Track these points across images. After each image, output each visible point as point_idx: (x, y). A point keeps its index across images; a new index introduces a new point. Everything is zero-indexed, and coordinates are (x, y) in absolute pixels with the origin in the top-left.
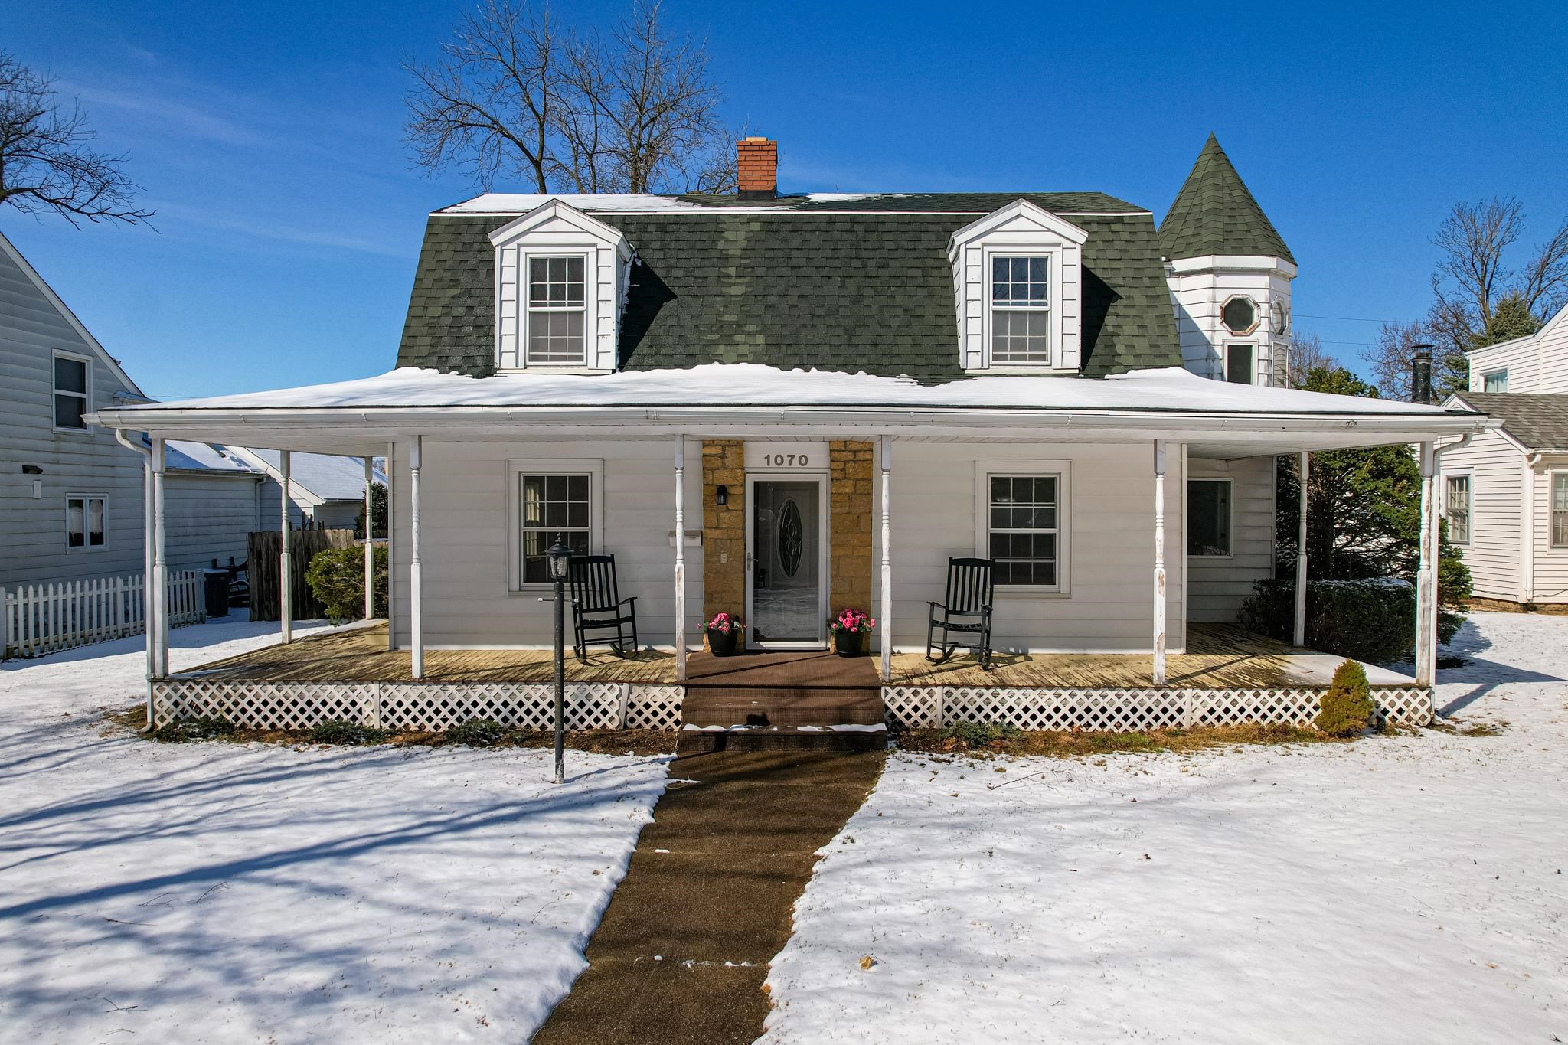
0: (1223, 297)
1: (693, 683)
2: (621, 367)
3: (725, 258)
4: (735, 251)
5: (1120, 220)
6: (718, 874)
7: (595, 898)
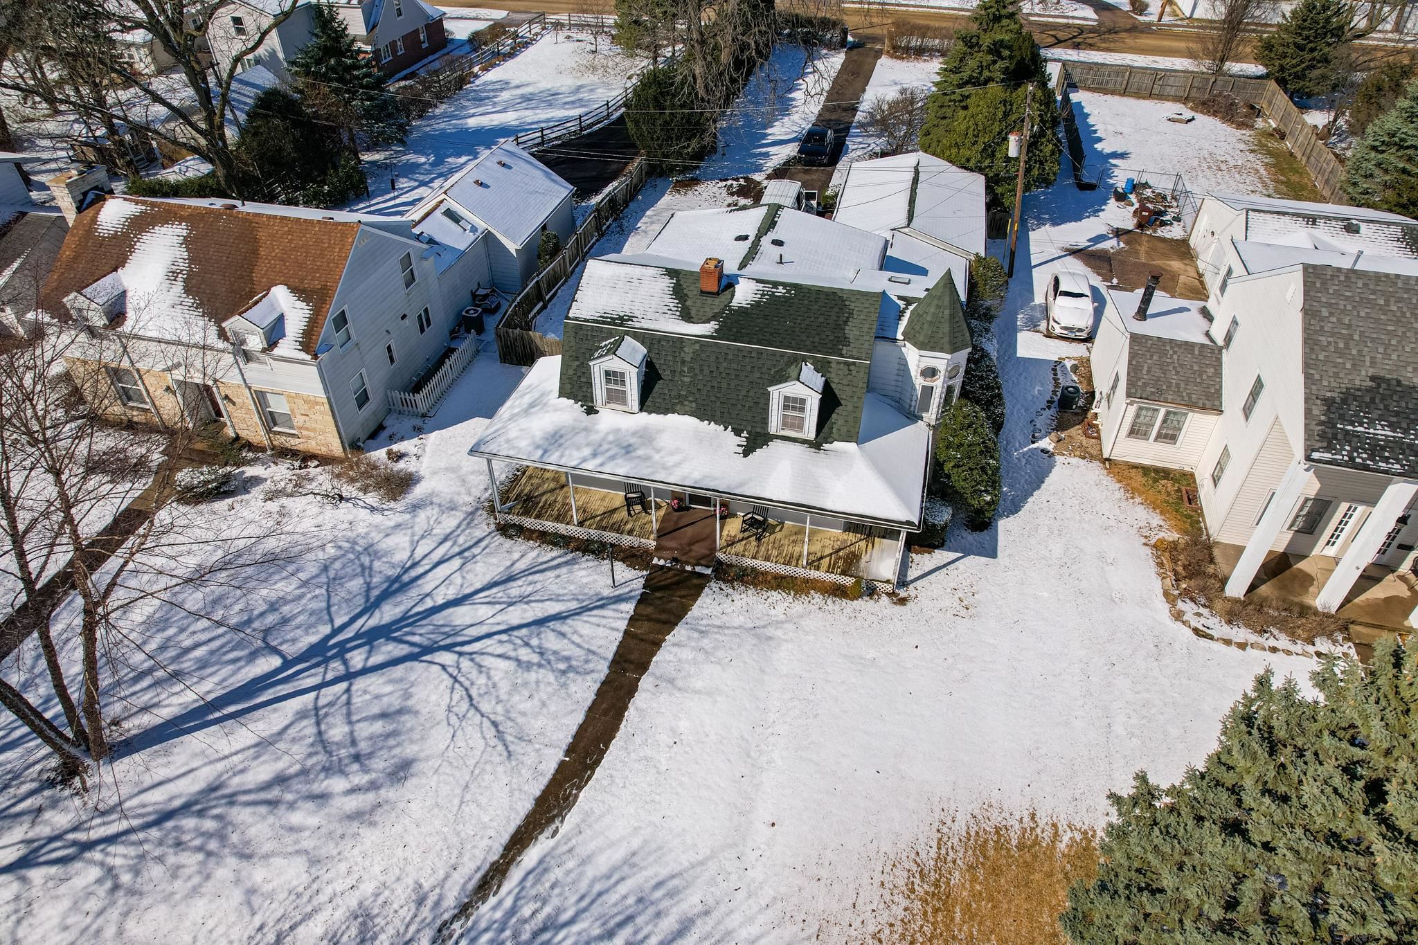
0: (923, 366)
1: (661, 534)
2: (641, 410)
3: (683, 362)
4: (688, 359)
5: (854, 363)
6: (642, 640)
7: (614, 648)
